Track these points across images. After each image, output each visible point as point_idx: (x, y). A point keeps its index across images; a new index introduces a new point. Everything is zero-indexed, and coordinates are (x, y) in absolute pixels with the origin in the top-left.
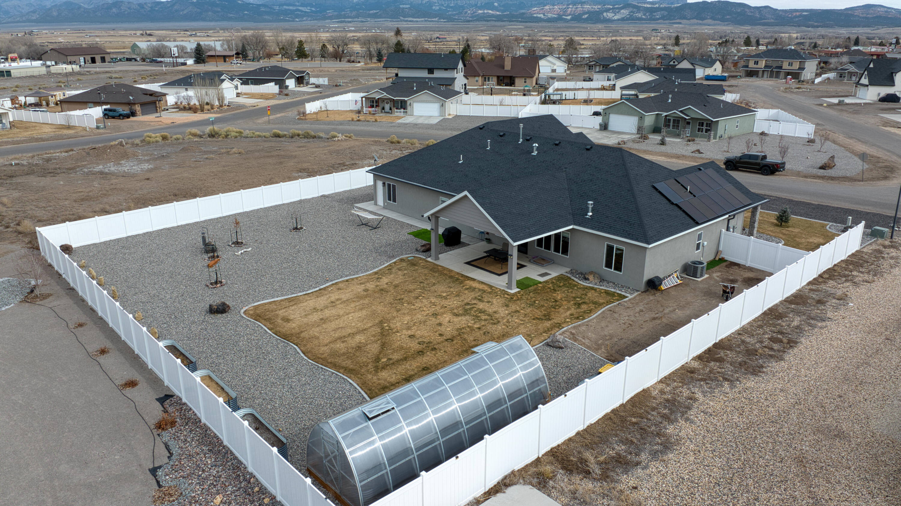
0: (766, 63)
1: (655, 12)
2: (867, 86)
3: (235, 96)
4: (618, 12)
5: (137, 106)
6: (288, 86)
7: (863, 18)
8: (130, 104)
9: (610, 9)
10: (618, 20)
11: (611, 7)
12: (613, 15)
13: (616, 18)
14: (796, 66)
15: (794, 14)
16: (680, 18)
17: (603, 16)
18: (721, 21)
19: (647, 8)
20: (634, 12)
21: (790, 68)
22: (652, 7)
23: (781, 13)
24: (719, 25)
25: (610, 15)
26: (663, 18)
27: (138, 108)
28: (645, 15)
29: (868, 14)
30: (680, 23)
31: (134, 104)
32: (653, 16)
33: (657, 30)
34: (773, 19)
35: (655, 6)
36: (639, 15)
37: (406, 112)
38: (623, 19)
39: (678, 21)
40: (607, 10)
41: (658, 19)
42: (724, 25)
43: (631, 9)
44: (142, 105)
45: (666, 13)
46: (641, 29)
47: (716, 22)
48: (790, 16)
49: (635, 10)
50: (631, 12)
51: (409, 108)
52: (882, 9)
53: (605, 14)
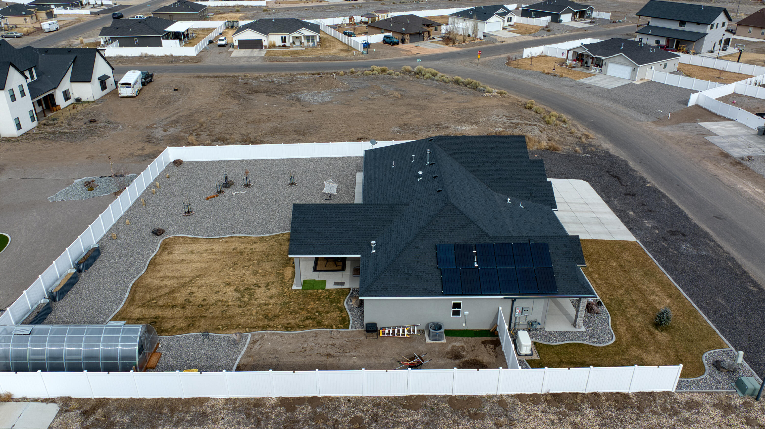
3: (502, 29)
5: (407, 35)
6: (562, 20)
8: (403, 33)
27: (407, 37)
31: (405, 34)
37: (601, 70)
44: (411, 35)
51: (603, 67)
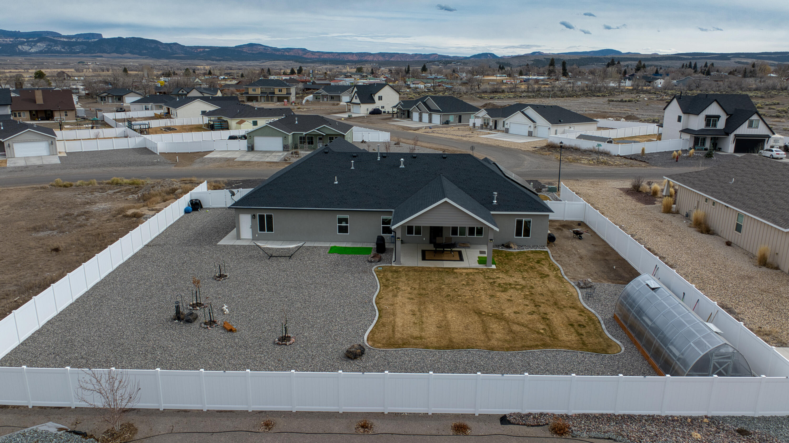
0: (261, 90)
1: (73, 46)
2: (360, 104)
4: (34, 45)
7: (250, 53)
9: (25, 42)
10: (36, 53)
11: (25, 40)
12: (30, 48)
13: (33, 50)
14: (284, 92)
15: (199, 50)
16: (100, 52)
17: (19, 49)
18: (139, 55)
19: (64, 41)
20: (51, 46)
21: (280, 93)
22: (68, 41)
23: (188, 49)
24: (138, 58)
25: (26, 48)
26: (83, 51)
28: (64, 48)
29: (253, 51)
30: (101, 57)
32: (73, 49)
33: (83, 62)
34: (183, 54)
35: (72, 40)
36: (58, 48)
38: (41, 52)
39: (99, 54)
40: (22, 43)
41: (79, 53)
42: (143, 59)
43: (48, 43)
45: (85, 47)
46: (66, 62)
47: (135, 56)
48: (196, 51)
49: (51, 43)
50: (49, 45)
52: (261, 47)
53: (20, 47)
